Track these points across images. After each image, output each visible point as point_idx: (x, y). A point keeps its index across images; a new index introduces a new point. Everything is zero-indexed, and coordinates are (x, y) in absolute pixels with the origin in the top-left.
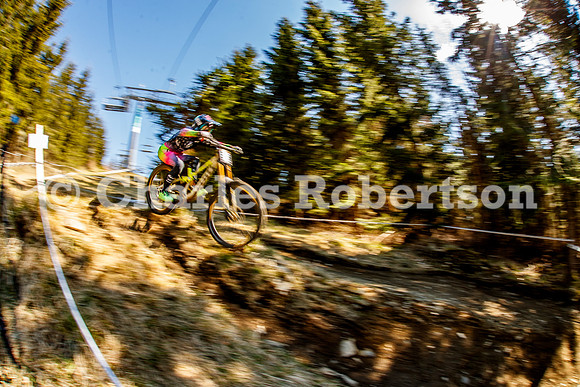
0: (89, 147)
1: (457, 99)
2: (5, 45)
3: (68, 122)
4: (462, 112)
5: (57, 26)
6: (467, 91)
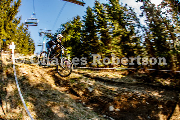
1: (143, 29)
2: (2, 18)
3: (23, 41)
4: (145, 33)
5: (18, 12)
6: (146, 26)
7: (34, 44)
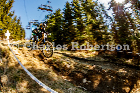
0: (21, 35)
1: (110, 19)
3: (16, 29)
4: (111, 22)
5: (12, 7)
6: (112, 17)
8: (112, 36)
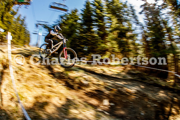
0: (26, 40)
7: (29, 35)
8: (142, 48)
